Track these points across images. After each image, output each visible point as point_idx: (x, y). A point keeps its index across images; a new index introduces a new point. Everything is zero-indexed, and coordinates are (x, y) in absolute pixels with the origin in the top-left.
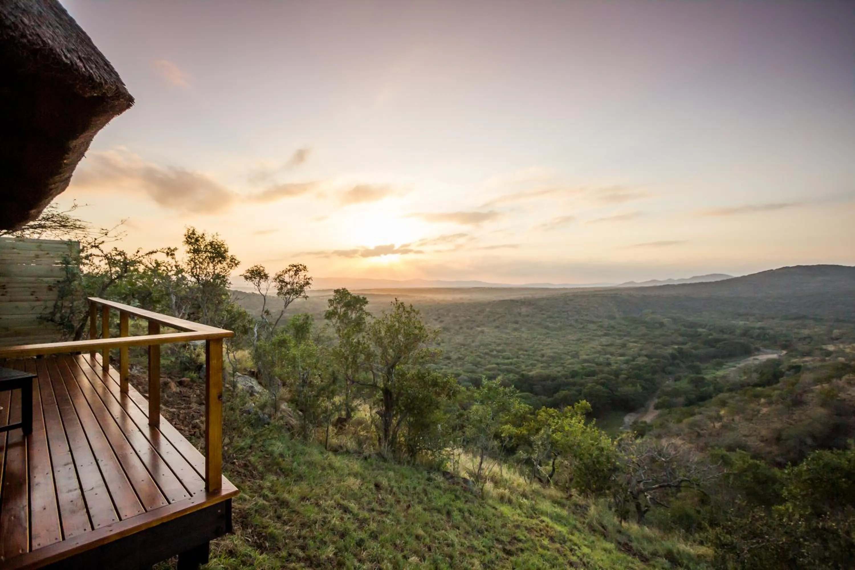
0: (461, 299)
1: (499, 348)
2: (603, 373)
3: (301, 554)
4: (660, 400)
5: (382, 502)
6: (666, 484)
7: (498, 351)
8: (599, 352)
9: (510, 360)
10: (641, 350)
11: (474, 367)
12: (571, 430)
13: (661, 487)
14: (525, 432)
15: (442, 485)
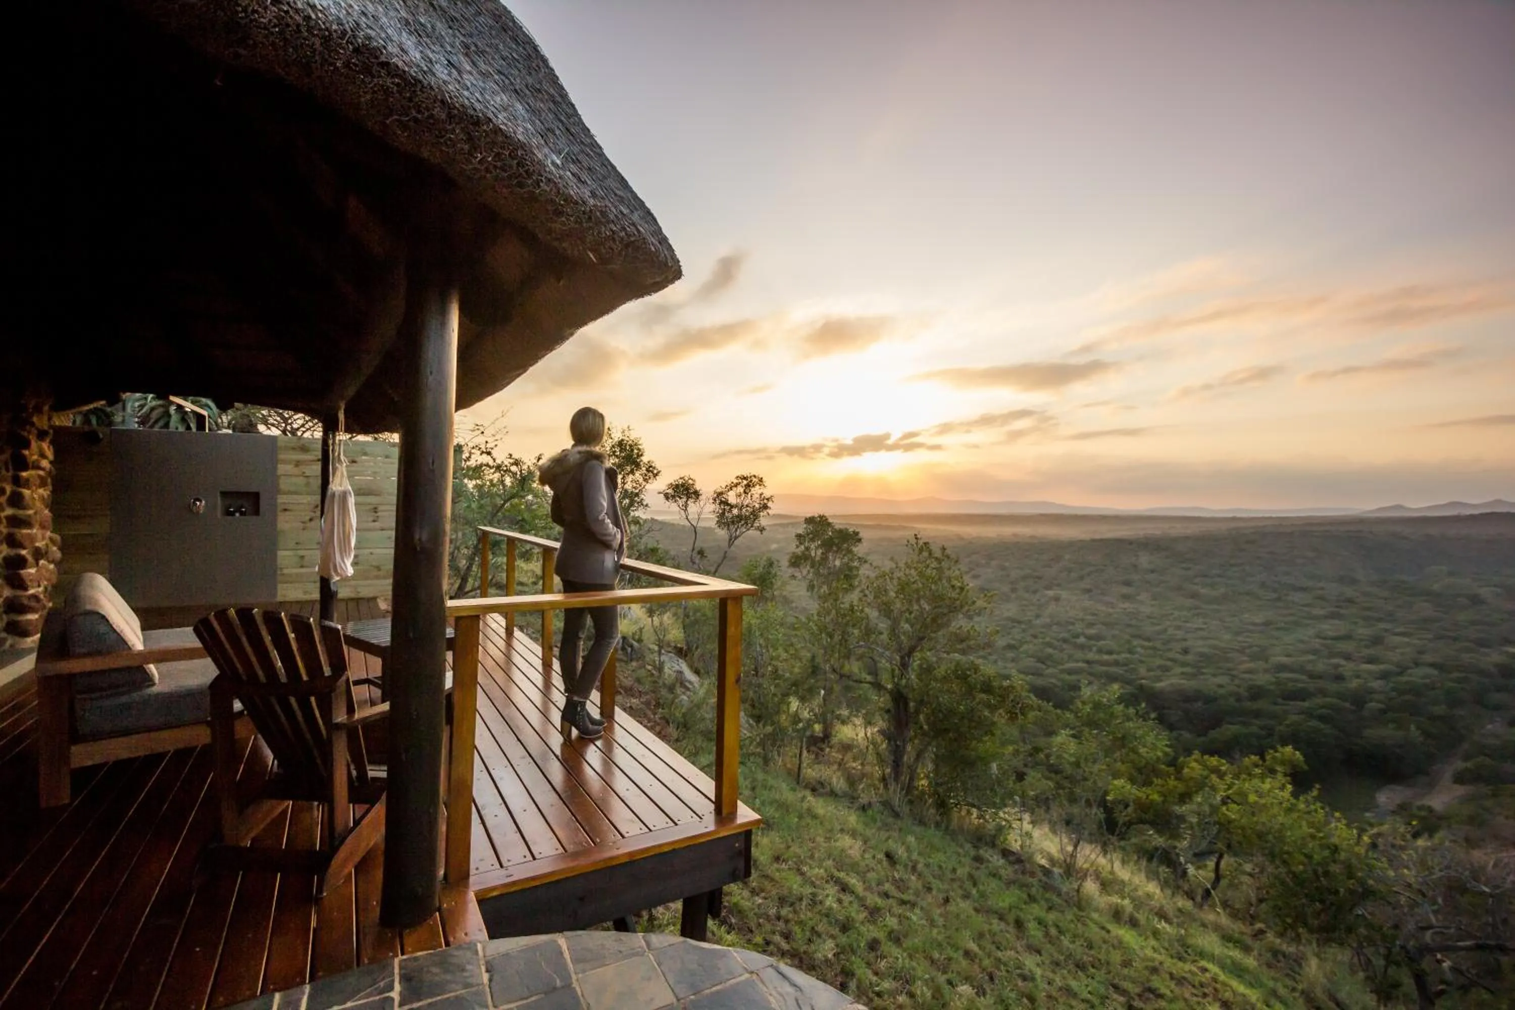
0: (1015, 535)
1: (1092, 631)
2: (1325, 696)
3: (785, 946)
4: (1469, 765)
5: (900, 885)
6: (1492, 943)
7: (1089, 638)
8: (1315, 652)
9: (1115, 657)
10: (1421, 652)
11: (1039, 665)
12: (1263, 801)
13: (1479, 947)
14: (1156, 797)
15: (1002, 872)
